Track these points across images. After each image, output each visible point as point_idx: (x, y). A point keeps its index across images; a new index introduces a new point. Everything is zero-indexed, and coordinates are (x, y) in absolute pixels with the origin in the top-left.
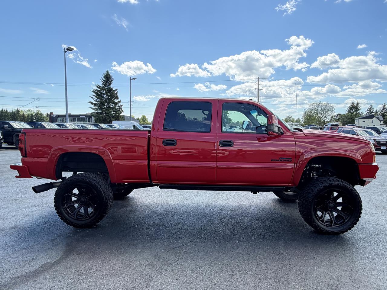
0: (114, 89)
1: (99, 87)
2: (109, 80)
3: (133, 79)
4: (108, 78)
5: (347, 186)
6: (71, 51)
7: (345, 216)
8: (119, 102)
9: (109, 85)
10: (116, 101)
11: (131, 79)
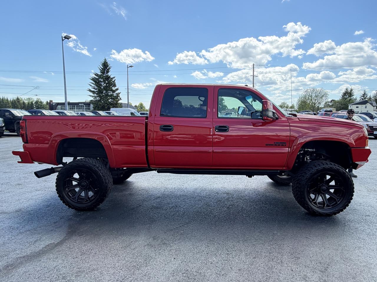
0: (112, 77)
1: (96, 75)
2: (107, 68)
3: (130, 67)
4: (105, 66)
5: (340, 169)
6: (68, 39)
7: (337, 198)
8: (117, 89)
9: (107, 73)
10: (114, 89)
11: (128, 67)
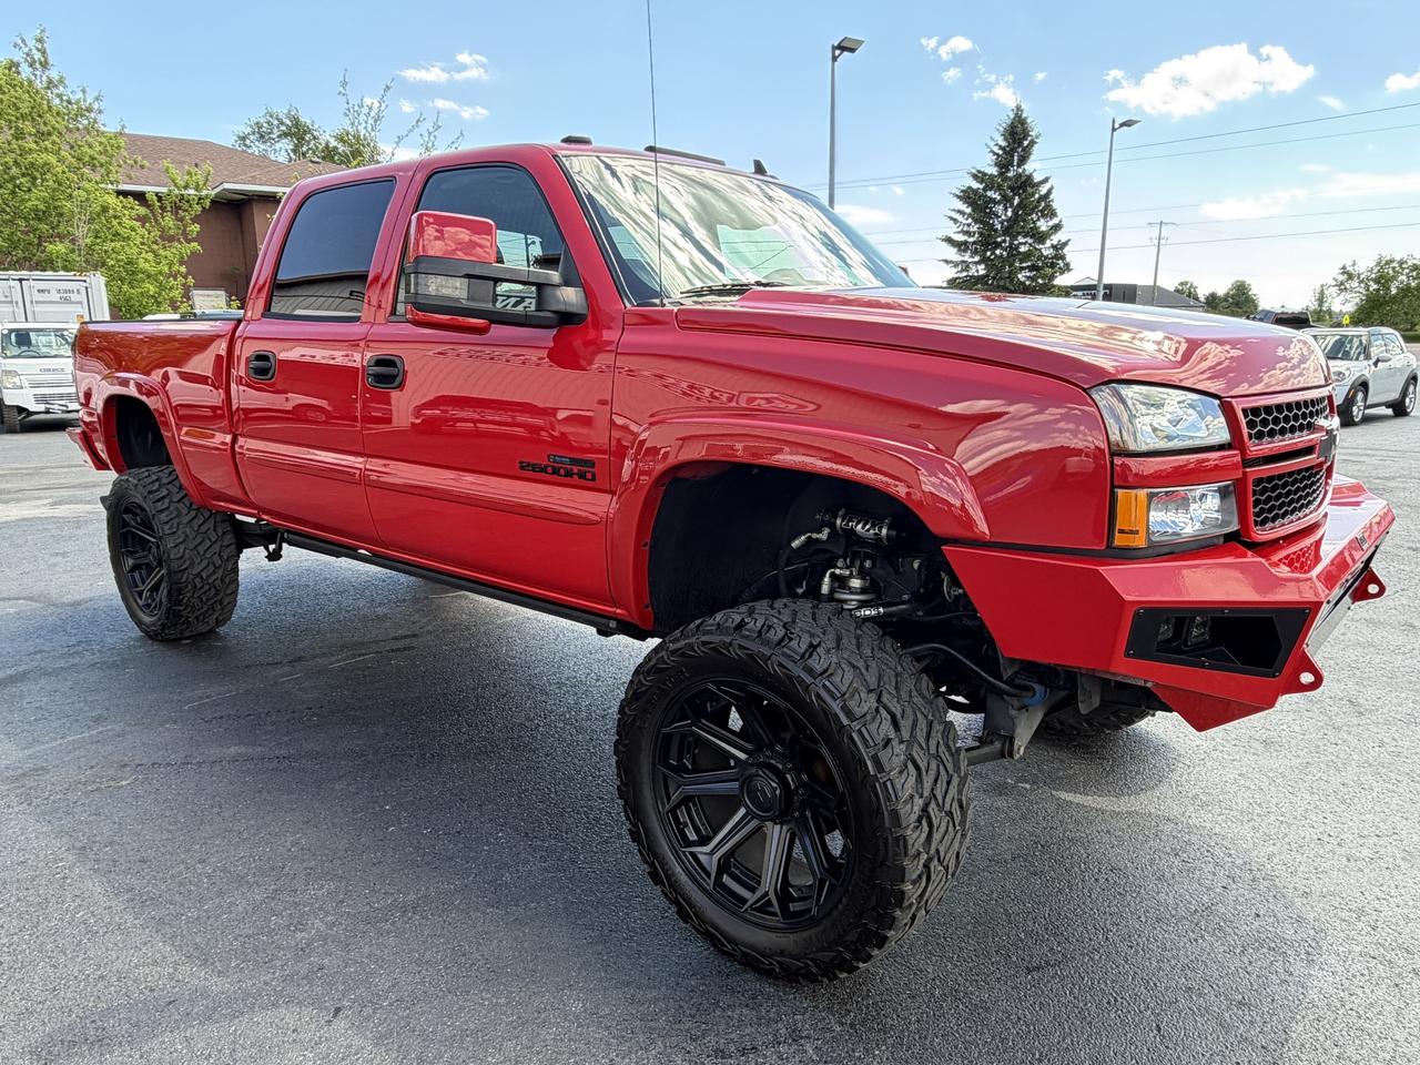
0: (1037, 178)
1: (979, 176)
2: (1020, 144)
3: (1122, 125)
4: (1017, 137)
6: (852, 50)
8: (1057, 228)
9: (1019, 166)
10: (1043, 225)
11: (1117, 126)
